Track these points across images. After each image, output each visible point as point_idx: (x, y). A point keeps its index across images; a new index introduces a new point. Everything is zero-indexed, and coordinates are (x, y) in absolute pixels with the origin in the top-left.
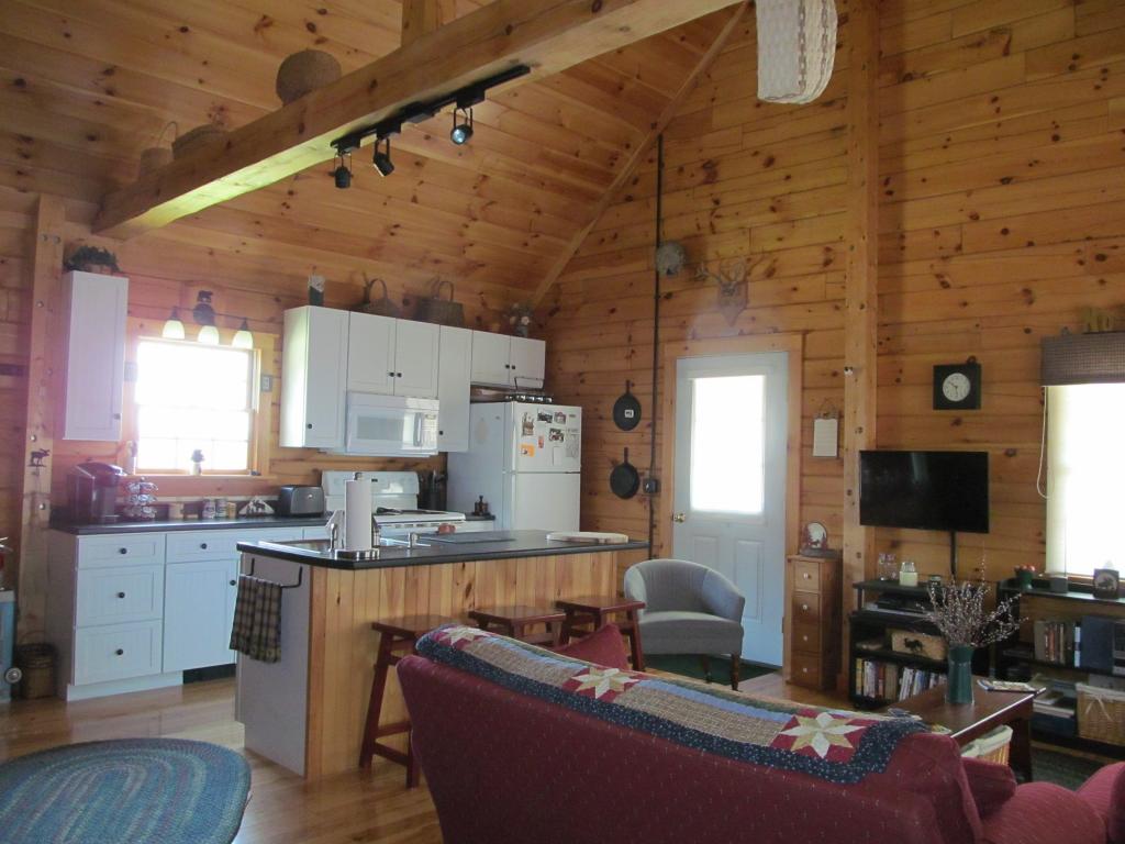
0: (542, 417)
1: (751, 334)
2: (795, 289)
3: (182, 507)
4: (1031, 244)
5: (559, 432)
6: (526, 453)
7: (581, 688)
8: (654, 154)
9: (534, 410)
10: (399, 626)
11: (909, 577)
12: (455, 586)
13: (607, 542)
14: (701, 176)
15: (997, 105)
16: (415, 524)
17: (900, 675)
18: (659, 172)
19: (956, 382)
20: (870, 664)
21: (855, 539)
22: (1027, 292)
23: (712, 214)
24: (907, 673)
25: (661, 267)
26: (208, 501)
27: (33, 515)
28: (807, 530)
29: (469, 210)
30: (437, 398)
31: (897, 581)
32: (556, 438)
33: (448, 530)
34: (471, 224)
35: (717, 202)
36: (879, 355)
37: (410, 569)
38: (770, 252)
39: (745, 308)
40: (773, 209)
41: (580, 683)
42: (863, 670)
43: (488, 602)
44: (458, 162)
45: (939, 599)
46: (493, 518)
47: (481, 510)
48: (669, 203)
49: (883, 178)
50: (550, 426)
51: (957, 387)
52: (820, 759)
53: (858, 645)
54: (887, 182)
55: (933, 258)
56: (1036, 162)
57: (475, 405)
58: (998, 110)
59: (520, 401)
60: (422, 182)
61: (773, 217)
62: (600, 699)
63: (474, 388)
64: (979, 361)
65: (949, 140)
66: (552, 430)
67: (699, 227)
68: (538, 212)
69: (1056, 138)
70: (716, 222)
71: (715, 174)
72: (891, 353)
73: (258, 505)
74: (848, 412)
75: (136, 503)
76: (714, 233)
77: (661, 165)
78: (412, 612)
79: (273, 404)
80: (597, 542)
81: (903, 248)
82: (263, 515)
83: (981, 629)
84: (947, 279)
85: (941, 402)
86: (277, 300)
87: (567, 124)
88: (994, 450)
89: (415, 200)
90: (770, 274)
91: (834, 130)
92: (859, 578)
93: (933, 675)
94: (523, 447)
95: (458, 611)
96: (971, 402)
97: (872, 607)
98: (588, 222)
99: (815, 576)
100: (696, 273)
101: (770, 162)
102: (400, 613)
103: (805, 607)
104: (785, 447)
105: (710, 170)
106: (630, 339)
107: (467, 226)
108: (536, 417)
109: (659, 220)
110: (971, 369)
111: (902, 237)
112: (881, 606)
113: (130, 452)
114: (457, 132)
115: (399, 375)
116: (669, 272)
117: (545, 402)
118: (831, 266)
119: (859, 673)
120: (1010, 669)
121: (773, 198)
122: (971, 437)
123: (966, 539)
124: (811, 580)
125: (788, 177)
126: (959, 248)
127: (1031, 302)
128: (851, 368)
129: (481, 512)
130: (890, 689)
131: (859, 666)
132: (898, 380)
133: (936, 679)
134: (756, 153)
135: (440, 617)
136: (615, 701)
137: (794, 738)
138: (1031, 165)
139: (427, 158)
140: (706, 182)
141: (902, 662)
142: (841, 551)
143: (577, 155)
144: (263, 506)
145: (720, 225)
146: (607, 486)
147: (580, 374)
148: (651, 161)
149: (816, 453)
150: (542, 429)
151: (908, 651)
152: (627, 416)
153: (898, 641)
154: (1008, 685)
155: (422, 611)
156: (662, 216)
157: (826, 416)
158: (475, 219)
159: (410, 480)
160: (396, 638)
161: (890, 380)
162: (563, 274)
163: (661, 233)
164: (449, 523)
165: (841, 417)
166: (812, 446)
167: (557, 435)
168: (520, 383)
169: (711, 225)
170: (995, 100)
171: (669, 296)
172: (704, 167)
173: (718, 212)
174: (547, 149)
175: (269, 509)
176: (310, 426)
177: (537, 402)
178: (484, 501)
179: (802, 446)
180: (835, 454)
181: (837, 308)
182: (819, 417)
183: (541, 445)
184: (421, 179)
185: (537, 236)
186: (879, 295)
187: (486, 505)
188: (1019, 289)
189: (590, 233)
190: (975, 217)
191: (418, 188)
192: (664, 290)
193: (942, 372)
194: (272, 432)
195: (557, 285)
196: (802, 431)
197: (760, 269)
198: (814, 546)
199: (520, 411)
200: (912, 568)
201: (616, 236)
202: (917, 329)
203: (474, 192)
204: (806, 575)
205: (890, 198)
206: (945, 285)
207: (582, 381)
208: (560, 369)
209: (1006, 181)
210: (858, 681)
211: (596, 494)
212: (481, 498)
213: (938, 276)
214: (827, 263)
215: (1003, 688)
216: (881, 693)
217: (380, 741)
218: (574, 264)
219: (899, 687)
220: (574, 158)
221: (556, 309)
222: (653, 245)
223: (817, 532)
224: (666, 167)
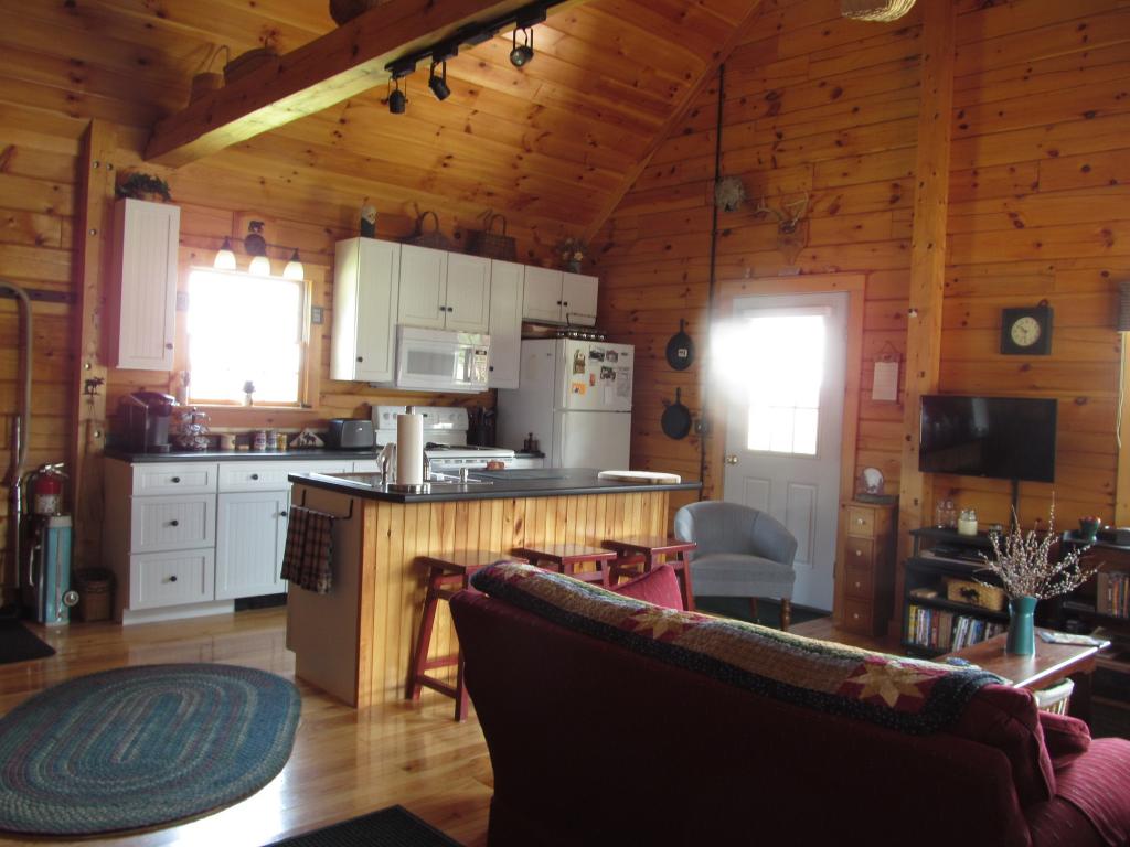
0: (593, 355)
1: (812, 273)
2: (859, 227)
3: (234, 437)
4: (1113, 183)
5: (610, 370)
6: (577, 391)
7: (637, 629)
8: (715, 85)
9: (585, 347)
10: (449, 560)
11: (969, 526)
12: (505, 522)
13: (659, 482)
14: (764, 108)
15: (1083, 33)
16: (464, 460)
17: (955, 624)
18: (720, 103)
19: (1025, 326)
20: (923, 612)
21: (913, 487)
22: (1107, 232)
23: (775, 147)
24: (963, 623)
25: (720, 202)
26: (260, 432)
27: (88, 443)
28: (863, 474)
29: (523, 142)
30: (488, 334)
31: (955, 530)
32: (607, 376)
33: (497, 467)
34: (526, 156)
35: (780, 136)
36: (945, 297)
37: (461, 505)
38: (833, 188)
39: (806, 247)
40: (839, 143)
41: (637, 623)
42: (916, 618)
43: (539, 539)
44: (513, 91)
45: (1002, 548)
46: (543, 456)
47: (530, 447)
48: (731, 136)
49: (958, 112)
50: (601, 364)
51: (1026, 331)
52: (890, 709)
53: (912, 593)
54: (961, 115)
55: (1005, 197)
56: (1124, 94)
57: (525, 342)
58: (1085, 38)
59: (572, 338)
60: (476, 112)
61: (839, 151)
62: (658, 641)
63: (526, 324)
64: (1051, 305)
65: (1030, 70)
66: (604, 368)
67: (760, 162)
68: (594, 144)
70: (779, 156)
71: (779, 105)
72: (957, 295)
73: (308, 437)
74: (910, 356)
75: (189, 433)
76: (775, 167)
77: (722, 96)
78: (461, 546)
79: (324, 337)
80: (649, 481)
81: (975, 185)
82: (314, 448)
83: (1045, 580)
84: (1021, 218)
85: (1008, 347)
86: (328, 231)
87: (626, 52)
88: (1064, 398)
89: (468, 130)
90: (834, 211)
91: (907, 59)
92: (915, 525)
93: (989, 625)
94: (574, 384)
95: (508, 547)
96: (1040, 347)
97: (928, 555)
98: (644, 157)
99: (870, 521)
100: (756, 208)
101: (837, 93)
102: (449, 548)
103: (859, 553)
104: (843, 389)
105: (774, 100)
106: (685, 277)
107: (520, 158)
108: (587, 354)
109: (719, 154)
110: (1041, 313)
111: (975, 173)
112: (937, 554)
113: (182, 382)
114: (517, 54)
115: (450, 309)
116: (728, 207)
117: (597, 340)
118: (898, 204)
119: (912, 620)
120: (1069, 622)
121: (839, 132)
122: (1038, 384)
123: (1028, 488)
124: (865, 524)
125: (856, 110)
126: (1035, 186)
127: (1110, 244)
128: (916, 311)
129: (530, 448)
130: (943, 638)
131: (913, 615)
132: (965, 323)
133: (992, 629)
134: (823, 84)
135: (489, 553)
136: (674, 643)
137: (862, 686)
138: (1118, 98)
139: (482, 87)
140: (770, 114)
141: (958, 611)
142: (898, 498)
143: (635, 85)
144: (313, 439)
145: (782, 159)
146: (658, 427)
147: (633, 312)
148: (712, 92)
149: (875, 396)
150: (593, 367)
151: (964, 600)
152: (680, 355)
153: (954, 591)
154: (1071, 638)
155: (472, 546)
156: (722, 150)
157: (887, 359)
158: (529, 151)
159: (460, 415)
160: (445, 572)
161: (956, 323)
162: (619, 208)
163: (720, 167)
164: (498, 460)
165: (902, 360)
166: (871, 390)
167: (608, 374)
168: (573, 320)
169: (774, 159)
170: (1082, 27)
171: (727, 233)
172: (767, 98)
173: (780, 147)
174: (604, 78)
175: (319, 442)
176: (360, 359)
177: (588, 339)
178: (534, 439)
179: (861, 390)
180: (894, 398)
181: (903, 247)
182: (879, 360)
183: (592, 383)
184: (475, 108)
185: (592, 169)
186: (948, 235)
187: (536, 442)
188: (1098, 230)
189: (647, 167)
190: (1054, 154)
191: (471, 117)
192: (722, 227)
193: (1011, 315)
194: (322, 364)
195: (612, 221)
196: (862, 374)
197: (822, 206)
198: (869, 492)
199: (573, 348)
200: (972, 517)
201: (673, 171)
202: (986, 271)
203: (529, 121)
204: (861, 521)
205: (964, 132)
206: (1019, 225)
207: (636, 319)
208: (612, 306)
209: (1089, 115)
210: (912, 628)
211: (647, 434)
212: (531, 435)
213: (1012, 215)
214: (894, 200)
215: (1065, 641)
216: (934, 641)
217: (429, 673)
218: (631, 198)
219: (953, 636)
220: (631, 88)
221: (611, 245)
222: (711, 180)
223: (873, 478)
224: (727, 98)
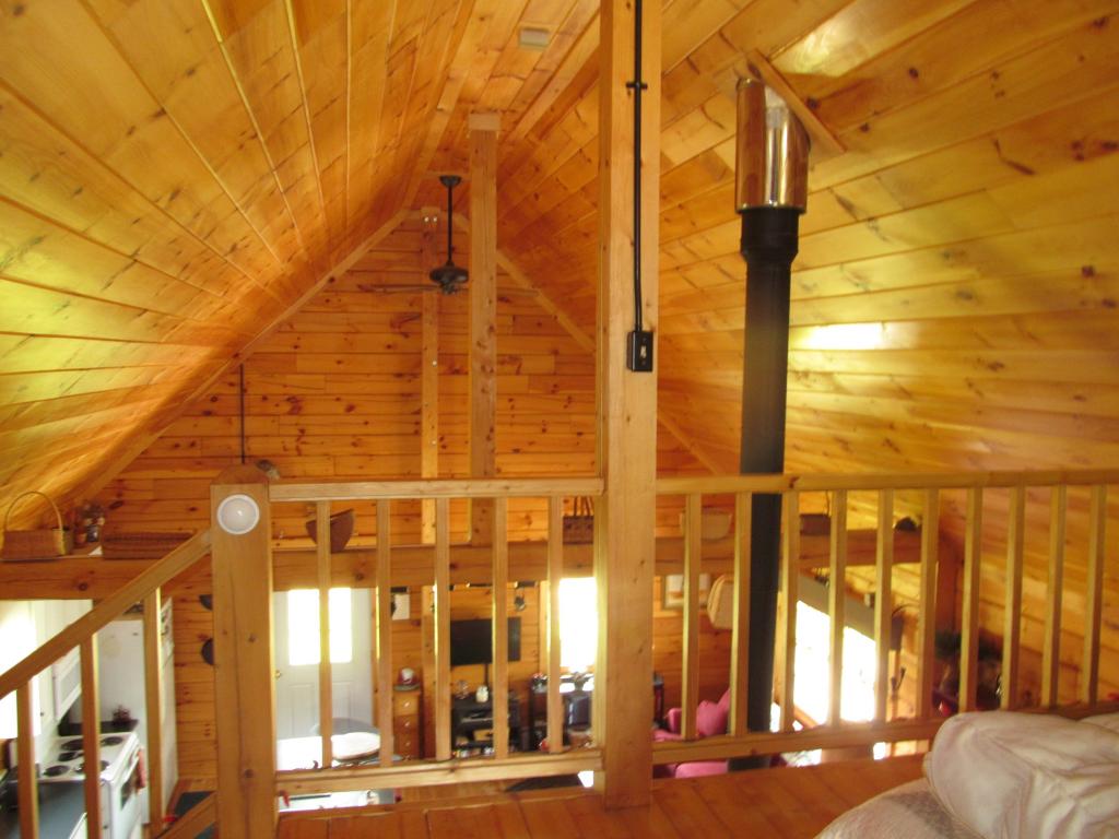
8: (235, 379)
11: (482, 696)
14: (286, 407)
15: (512, 403)
18: (242, 395)
22: (528, 517)
23: (298, 440)
28: (400, 673)
31: (474, 700)
35: (302, 431)
40: (354, 444)
48: (252, 425)
49: (441, 436)
54: (442, 439)
56: (533, 442)
58: (512, 408)
61: (354, 450)
67: (285, 449)
69: (544, 431)
70: (303, 447)
71: (300, 408)
76: (300, 454)
77: (243, 391)
91: (403, 395)
98: (159, 429)
101: (350, 408)
103: (407, 725)
104: (370, 616)
105: (296, 405)
109: (243, 436)
121: (354, 436)
124: (411, 706)
125: (366, 423)
127: (530, 523)
134: (338, 399)
140: (291, 413)
145: (306, 449)
148: (232, 384)
149: (395, 618)
156: (247, 434)
157: (403, 592)
166: (393, 613)
169: (298, 449)
170: (511, 400)
172: (288, 400)
173: (304, 439)
188: (523, 515)
189: (161, 438)
195: (120, 480)
198: (407, 683)
201: (193, 445)
204: (406, 705)
205: (444, 451)
209: (517, 451)
211: (182, 666)
221: (119, 504)
222: (237, 457)
223: (407, 674)
224: (249, 392)
